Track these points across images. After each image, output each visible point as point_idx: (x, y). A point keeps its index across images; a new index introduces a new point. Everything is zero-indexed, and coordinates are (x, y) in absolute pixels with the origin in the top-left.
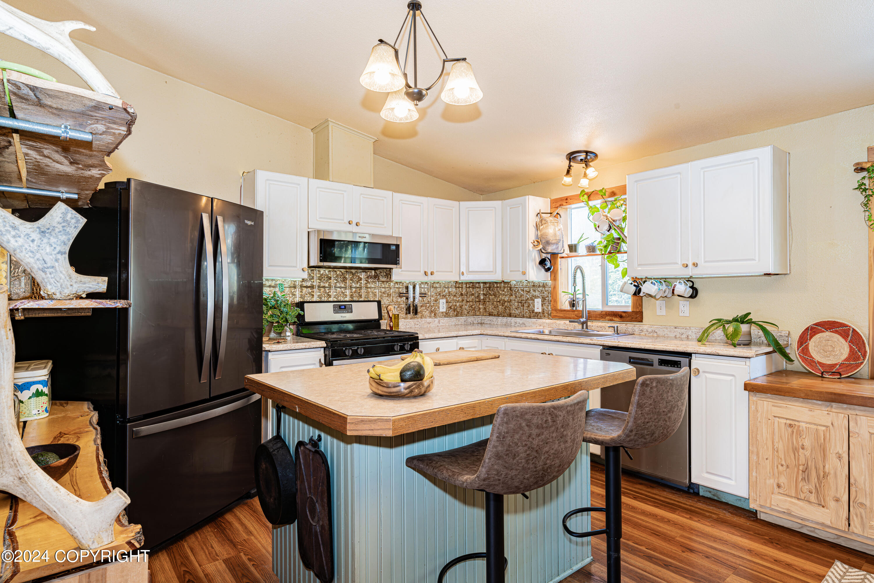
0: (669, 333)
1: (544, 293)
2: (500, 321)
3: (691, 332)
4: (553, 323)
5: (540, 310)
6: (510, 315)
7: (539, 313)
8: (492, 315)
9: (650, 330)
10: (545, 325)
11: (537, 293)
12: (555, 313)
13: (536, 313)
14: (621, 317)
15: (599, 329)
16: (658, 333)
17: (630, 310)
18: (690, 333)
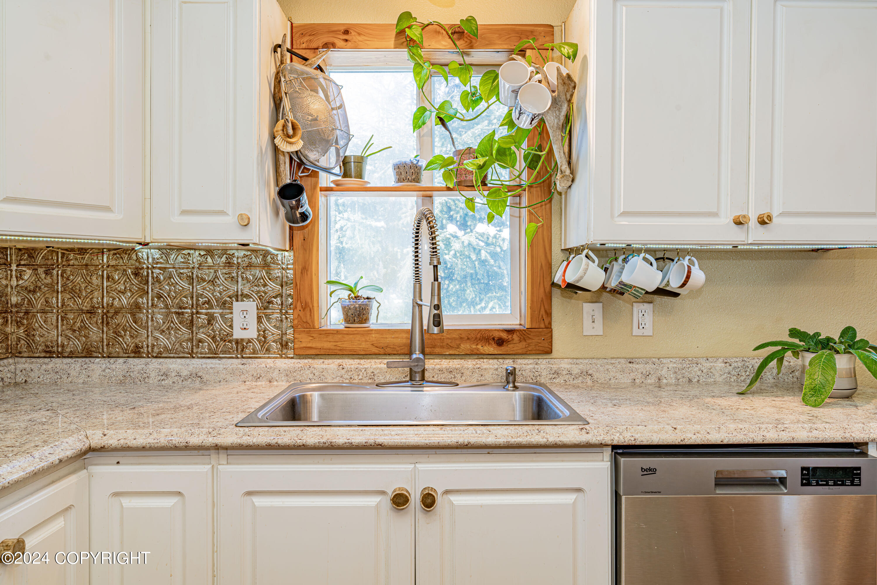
0: (618, 375)
1: (265, 285)
2: (99, 372)
3: (665, 369)
4: (301, 369)
5: (252, 333)
6: (137, 352)
7: (249, 341)
8: (61, 355)
9: (576, 370)
10: (275, 375)
11: (242, 287)
12: (305, 341)
13: (237, 342)
14: (500, 342)
15: (443, 376)
16: (596, 375)
17: (514, 323)
18: (664, 372)
